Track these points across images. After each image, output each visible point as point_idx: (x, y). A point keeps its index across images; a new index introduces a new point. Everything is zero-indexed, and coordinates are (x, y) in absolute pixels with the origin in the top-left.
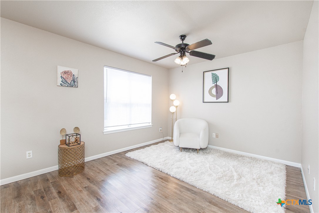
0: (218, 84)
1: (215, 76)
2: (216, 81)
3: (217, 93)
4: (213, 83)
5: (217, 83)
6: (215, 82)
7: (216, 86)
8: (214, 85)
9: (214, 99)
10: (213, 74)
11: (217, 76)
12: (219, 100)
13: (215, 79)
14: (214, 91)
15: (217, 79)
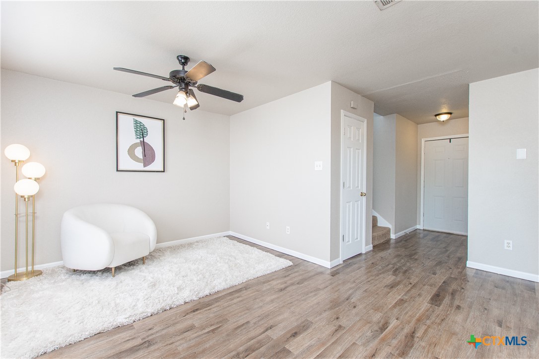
0: (146, 140)
1: (141, 125)
2: (143, 135)
3: (145, 155)
4: (138, 138)
5: (145, 138)
6: (141, 137)
7: (144, 144)
8: (138, 141)
9: (140, 166)
10: (136, 122)
11: (145, 127)
12: (148, 168)
13: (141, 132)
14: (139, 152)
15: (144, 132)
